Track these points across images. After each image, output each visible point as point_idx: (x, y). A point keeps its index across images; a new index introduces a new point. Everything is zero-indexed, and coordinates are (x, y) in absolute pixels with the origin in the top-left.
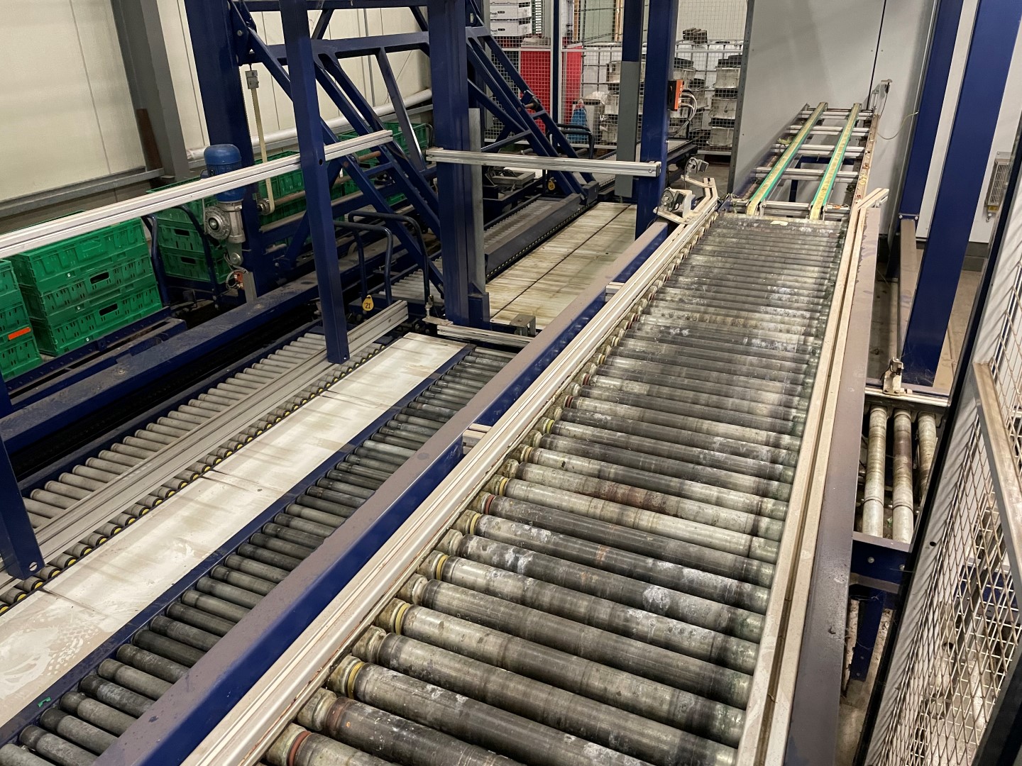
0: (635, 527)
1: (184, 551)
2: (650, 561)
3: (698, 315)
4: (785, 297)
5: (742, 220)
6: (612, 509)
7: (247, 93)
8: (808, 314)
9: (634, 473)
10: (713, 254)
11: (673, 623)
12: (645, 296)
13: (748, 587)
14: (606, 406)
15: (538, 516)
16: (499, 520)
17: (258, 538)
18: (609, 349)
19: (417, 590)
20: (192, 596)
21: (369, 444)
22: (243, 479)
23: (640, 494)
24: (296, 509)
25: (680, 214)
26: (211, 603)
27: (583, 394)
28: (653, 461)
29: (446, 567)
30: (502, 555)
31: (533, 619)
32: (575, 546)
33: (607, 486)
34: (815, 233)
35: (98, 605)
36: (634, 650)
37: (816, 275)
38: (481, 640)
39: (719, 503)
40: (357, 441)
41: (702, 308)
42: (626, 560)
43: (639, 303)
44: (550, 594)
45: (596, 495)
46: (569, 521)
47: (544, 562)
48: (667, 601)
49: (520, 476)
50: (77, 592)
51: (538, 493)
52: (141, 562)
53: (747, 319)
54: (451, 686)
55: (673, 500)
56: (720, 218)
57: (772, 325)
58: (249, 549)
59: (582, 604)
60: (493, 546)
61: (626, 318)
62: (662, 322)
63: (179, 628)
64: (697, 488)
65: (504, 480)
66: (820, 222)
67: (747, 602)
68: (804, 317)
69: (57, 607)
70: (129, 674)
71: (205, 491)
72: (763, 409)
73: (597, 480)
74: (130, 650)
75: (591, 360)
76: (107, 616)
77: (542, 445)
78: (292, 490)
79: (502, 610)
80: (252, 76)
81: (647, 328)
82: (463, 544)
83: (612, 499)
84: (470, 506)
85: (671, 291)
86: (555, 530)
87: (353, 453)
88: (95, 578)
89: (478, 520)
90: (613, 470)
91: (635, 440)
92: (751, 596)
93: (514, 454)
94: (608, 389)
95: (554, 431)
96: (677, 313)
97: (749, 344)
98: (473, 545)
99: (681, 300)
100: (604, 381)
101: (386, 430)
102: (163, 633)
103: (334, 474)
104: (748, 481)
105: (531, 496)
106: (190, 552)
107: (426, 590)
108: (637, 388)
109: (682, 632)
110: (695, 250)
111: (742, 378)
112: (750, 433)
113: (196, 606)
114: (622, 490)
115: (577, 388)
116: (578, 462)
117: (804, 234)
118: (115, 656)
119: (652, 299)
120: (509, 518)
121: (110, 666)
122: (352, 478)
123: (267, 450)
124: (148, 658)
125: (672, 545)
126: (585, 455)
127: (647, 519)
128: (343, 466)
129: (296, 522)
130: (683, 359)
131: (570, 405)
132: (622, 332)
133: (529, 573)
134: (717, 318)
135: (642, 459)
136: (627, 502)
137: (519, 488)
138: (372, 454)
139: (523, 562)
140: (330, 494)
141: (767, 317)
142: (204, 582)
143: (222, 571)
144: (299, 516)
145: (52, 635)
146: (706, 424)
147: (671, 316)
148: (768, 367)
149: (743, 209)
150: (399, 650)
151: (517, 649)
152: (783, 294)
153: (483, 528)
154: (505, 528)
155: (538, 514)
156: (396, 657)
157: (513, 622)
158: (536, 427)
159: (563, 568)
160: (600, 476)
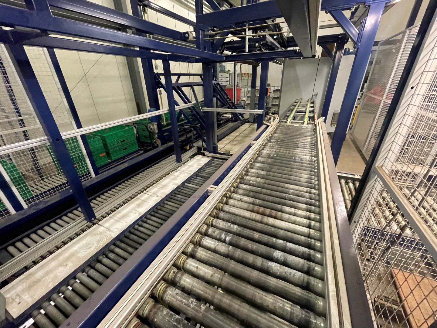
0: (267, 224)
1: (136, 213)
2: (274, 239)
3: (278, 150)
5: (286, 125)
6: (258, 217)
8: (310, 150)
9: (266, 203)
10: (280, 133)
11: (287, 269)
12: (262, 145)
13: (312, 252)
14: (253, 179)
15: (233, 219)
16: (220, 221)
17: (156, 210)
18: (253, 160)
19: (190, 250)
20: (137, 227)
21: (186, 184)
22: (153, 193)
23: (268, 211)
24: (166, 202)
25: (270, 123)
26: (141, 229)
27: (246, 175)
28: (271, 198)
29: (201, 240)
30: (220, 236)
31: (233, 265)
32: (247, 232)
33: (256, 208)
34: (306, 128)
35: (112, 229)
36: (272, 281)
37: (310, 139)
38: (212, 276)
39: (295, 215)
40: (183, 183)
41: (279, 148)
42: (266, 238)
43: (261, 147)
44: (239, 253)
45: (252, 211)
46: (244, 222)
47: (236, 239)
48: (283, 258)
49: (226, 203)
50: (107, 225)
51: (233, 210)
52: (125, 216)
53: (293, 151)
55: (279, 213)
56: (280, 124)
57: (301, 153)
58: (153, 213)
59: (251, 258)
60: (217, 232)
61: (257, 151)
62: (268, 152)
63: (132, 236)
64: (287, 209)
65: (221, 205)
66: (307, 126)
67: (312, 258)
69: (101, 229)
70: (118, 250)
71: (143, 197)
72: (303, 180)
73: (252, 205)
74: (118, 243)
75: (248, 164)
76: (114, 232)
77: (234, 192)
78: (166, 197)
79: (220, 260)
80: (160, 91)
81: (264, 154)
82: (207, 230)
83: (258, 213)
84: (210, 215)
85: (270, 143)
86: (239, 225)
87: (182, 187)
88: (112, 221)
89: (213, 220)
90: (258, 201)
91: (264, 190)
92: (314, 256)
93: (225, 196)
94: (254, 173)
95: (237, 187)
96: (272, 150)
97: (295, 159)
98: (210, 231)
99: (273, 146)
100: (252, 170)
102: (128, 237)
103: (177, 192)
104: (304, 206)
105: (230, 211)
106: (137, 214)
107: (193, 250)
108: (263, 173)
109: (290, 274)
110: (275, 133)
111: (295, 170)
112: (301, 188)
113: (137, 230)
114: (261, 209)
115: (244, 172)
116: (246, 199)
117: (304, 128)
118: (114, 244)
119: (264, 146)
120: (223, 220)
121: (112, 247)
122: (181, 194)
124: (123, 245)
125: (282, 232)
126: (248, 196)
127: (271, 221)
128: (179, 190)
129: (166, 206)
130: (276, 164)
131: (242, 178)
132: (256, 155)
133: (230, 244)
134: (284, 151)
135: (267, 197)
136: (263, 214)
137: (226, 208)
138: (187, 187)
139: (228, 239)
140: (176, 198)
141: (299, 151)
142: (140, 223)
143: (145, 219)
144: (167, 204)
145: (98, 238)
146: (286, 185)
147: (270, 151)
148: (302, 166)
149: (286, 122)
150: (180, 279)
152: (302, 144)
153: (214, 224)
154: (221, 224)
155: (233, 218)
157: (224, 266)
158: (232, 186)
159: (243, 242)
160: (253, 204)
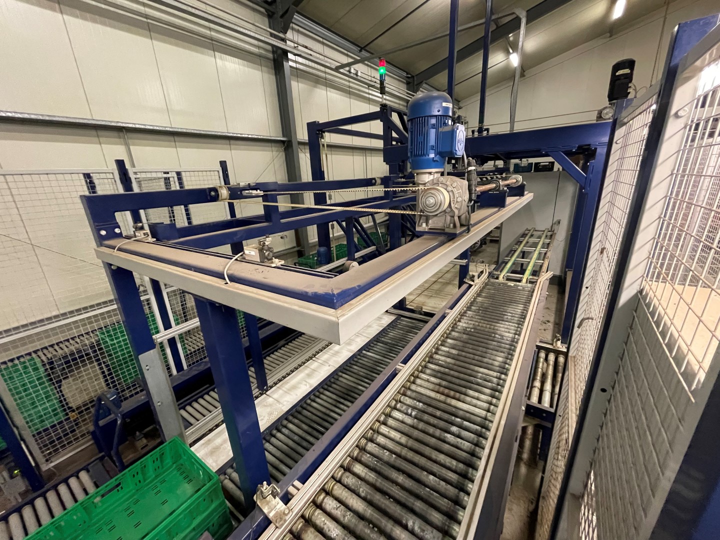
0: (450, 405)
1: (306, 385)
2: (453, 418)
3: (477, 323)
4: (509, 317)
5: (497, 283)
6: (443, 398)
7: (331, 230)
8: (517, 325)
9: (451, 385)
10: (485, 297)
11: (459, 440)
12: (459, 314)
13: (484, 430)
14: (443, 358)
15: (419, 398)
16: (407, 398)
17: (329, 383)
18: (445, 335)
19: (382, 419)
20: (309, 401)
21: (364, 352)
22: (324, 361)
23: (452, 393)
24: (340, 374)
25: (473, 281)
26: (314, 404)
27: (436, 353)
28: (457, 381)
29: (390, 412)
30: (407, 410)
31: (416, 433)
32: (430, 410)
33: (442, 389)
34: (523, 290)
35: (281, 401)
36: (446, 447)
37: (522, 308)
38: (400, 438)
39: (478, 399)
40: (360, 350)
41: (479, 321)
42: (446, 416)
43: (457, 317)
44: (421, 425)
45: (438, 392)
46: (428, 401)
47: (420, 415)
48: (458, 432)
49: (414, 383)
50: (276, 396)
51: (420, 389)
52: (294, 387)
53: (495, 326)
54: (391, 452)
55: (462, 396)
56: (489, 281)
57: (503, 329)
58: (326, 387)
59: (431, 430)
60: (405, 407)
61: (452, 323)
62: (464, 325)
63: (305, 412)
64: (471, 392)
65: (409, 384)
66: (526, 285)
67: (483, 435)
68: (515, 327)
69: (270, 400)
70: (291, 426)
71: (313, 365)
72: (497, 363)
73: (438, 387)
74: (291, 418)
75: (439, 340)
76: (284, 405)
77: (421, 372)
78: (340, 367)
79: (406, 429)
81: (459, 327)
82: (395, 405)
83: (443, 394)
84: (398, 392)
85: (469, 312)
86: (424, 403)
87: (359, 355)
88: (281, 391)
89: (400, 397)
90: (444, 383)
91: (452, 372)
92: (485, 433)
93: (412, 375)
94: (444, 351)
95: (426, 367)
96: (470, 322)
97: (494, 337)
98: (399, 406)
99: (472, 317)
100: (443, 348)
101: (370, 347)
102: (300, 413)
103: (352, 362)
104: (488, 391)
105: (417, 390)
106: (308, 386)
107: (385, 419)
108: (454, 352)
109: (461, 443)
110: (479, 295)
111: (491, 351)
112: (491, 373)
113: (309, 405)
114: (446, 391)
115: (434, 350)
116: (433, 379)
117: (519, 290)
118: (286, 419)
119: (462, 315)
120: (410, 397)
121: (285, 422)
122: (358, 364)
123: (331, 351)
124: (296, 421)
125: (461, 413)
126: (435, 376)
127: (454, 402)
128: (356, 359)
129: (341, 379)
130: (470, 341)
131: (431, 357)
132: (450, 329)
133: (416, 418)
134: (484, 325)
135: (454, 380)
136: (448, 396)
137: (413, 387)
138: (365, 356)
139: (414, 413)
140: (351, 369)
141: (502, 325)
142: (312, 397)
143: (317, 394)
144: (341, 377)
145: (269, 410)
146: (477, 368)
147: (468, 323)
148: (500, 347)
149: (497, 278)
150: (377, 438)
151: (411, 443)
152: (509, 316)
153: (402, 400)
154: (408, 401)
155: (419, 397)
156: (376, 440)
157: (409, 434)
158: (420, 365)
159: (426, 417)
160: (439, 385)
